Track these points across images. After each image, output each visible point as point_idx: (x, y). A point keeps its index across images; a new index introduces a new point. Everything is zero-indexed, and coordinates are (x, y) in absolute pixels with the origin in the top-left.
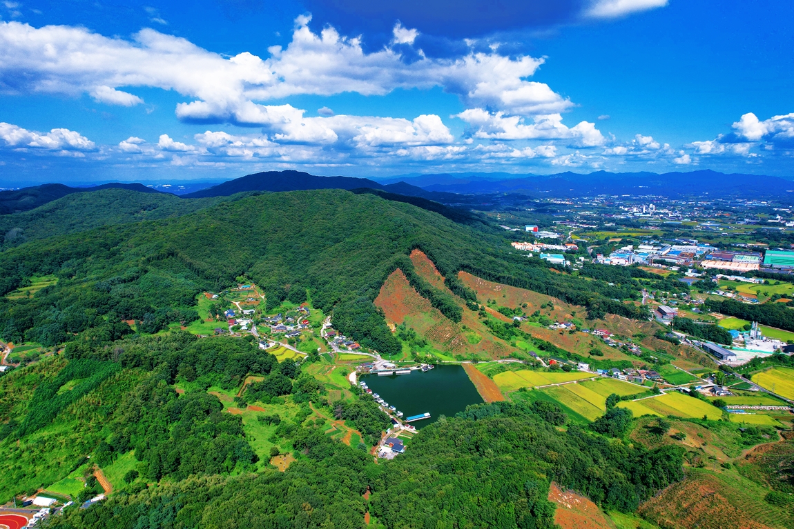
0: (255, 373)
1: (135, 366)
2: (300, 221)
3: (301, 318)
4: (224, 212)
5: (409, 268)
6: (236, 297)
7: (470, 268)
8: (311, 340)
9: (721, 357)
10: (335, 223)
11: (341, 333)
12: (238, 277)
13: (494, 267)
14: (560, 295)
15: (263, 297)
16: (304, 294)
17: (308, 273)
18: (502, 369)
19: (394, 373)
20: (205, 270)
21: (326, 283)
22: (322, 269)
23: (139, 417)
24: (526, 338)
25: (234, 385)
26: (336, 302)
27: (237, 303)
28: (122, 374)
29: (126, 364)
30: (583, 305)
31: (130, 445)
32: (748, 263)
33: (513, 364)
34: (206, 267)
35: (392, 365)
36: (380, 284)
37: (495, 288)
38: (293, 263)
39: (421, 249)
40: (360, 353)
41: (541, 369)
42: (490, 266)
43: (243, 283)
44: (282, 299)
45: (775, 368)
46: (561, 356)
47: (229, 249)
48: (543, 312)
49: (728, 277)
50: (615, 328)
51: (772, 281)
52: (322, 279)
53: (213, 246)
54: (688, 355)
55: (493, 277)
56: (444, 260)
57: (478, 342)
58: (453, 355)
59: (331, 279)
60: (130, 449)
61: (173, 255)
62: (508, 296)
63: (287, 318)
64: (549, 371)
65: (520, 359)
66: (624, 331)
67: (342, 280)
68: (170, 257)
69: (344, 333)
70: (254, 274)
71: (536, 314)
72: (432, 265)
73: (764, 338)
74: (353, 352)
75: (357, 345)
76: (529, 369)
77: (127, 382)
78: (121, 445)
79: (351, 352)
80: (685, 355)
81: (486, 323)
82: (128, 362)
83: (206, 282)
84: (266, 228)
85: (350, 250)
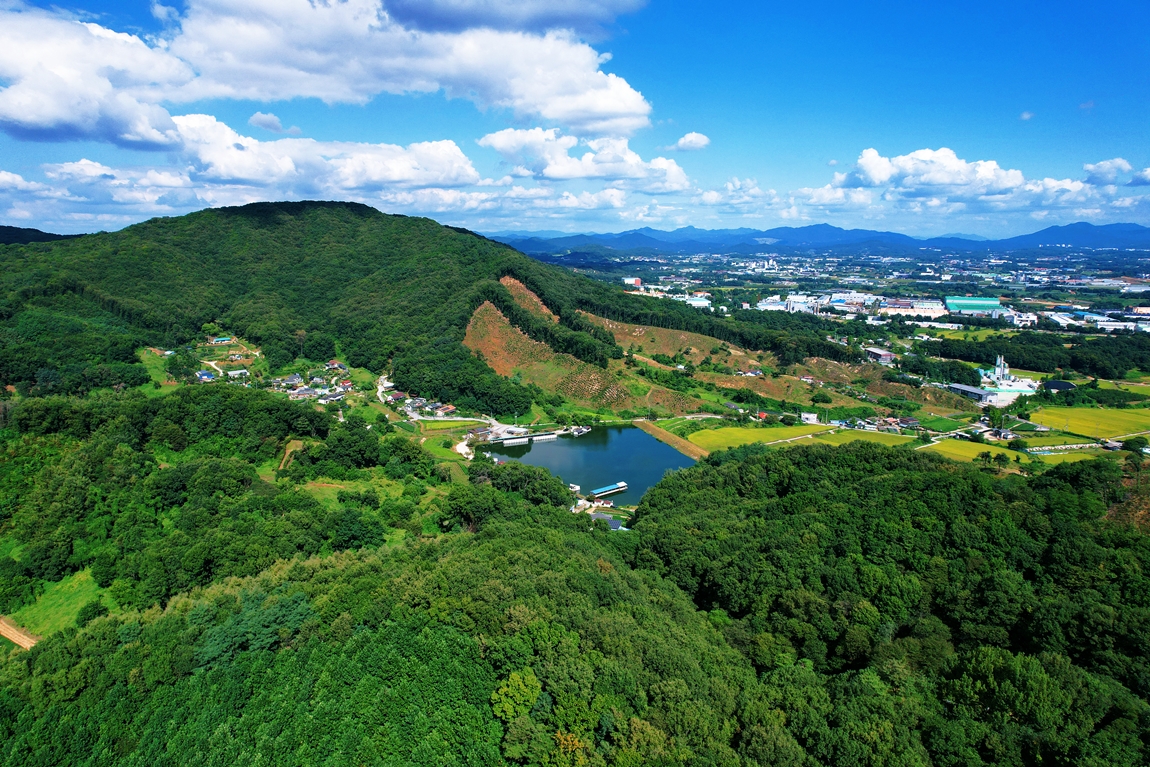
0: (301, 435)
1: (48, 431)
2: (298, 246)
3: (336, 378)
4: (161, 231)
5: (507, 298)
6: (210, 353)
7: (592, 305)
8: (366, 405)
9: (980, 398)
10: (360, 248)
11: (415, 394)
12: (206, 325)
13: (626, 303)
14: (732, 338)
15: (257, 354)
16: (331, 346)
17: (331, 316)
18: (695, 427)
19: (531, 441)
20: (145, 312)
21: (366, 327)
22: (355, 309)
23: (85, 509)
24: (709, 390)
25: (268, 453)
26: (392, 353)
27: (212, 364)
28: (22, 443)
29: (27, 426)
30: (768, 349)
31: (73, 559)
32: (935, 309)
33: (708, 420)
34: (145, 307)
35: (522, 430)
36: (464, 321)
37: (634, 331)
38: (300, 305)
39: (515, 276)
40: (459, 418)
41: (751, 425)
42: (621, 303)
43: (215, 335)
44: (295, 355)
45: (1045, 408)
46: (770, 408)
47: (182, 282)
48: (714, 359)
49: (920, 323)
50: (824, 373)
51: (972, 328)
52: (358, 323)
53: (151, 278)
54: (937, 399)
55: (629, 316)
56: (553, 290)
57: (645, 393)
58: (614, 411)
59: (375, 322)
60: (75, 569)
61: (74, 290)
62: (657, 339)
63: (312, 379)
64: (763, 426)
65: (715, 413)
66: (838, 377)
67: (396, 321)
68: (70, 292)
69: (422, 393)
70: (234, 320)
71: (706, 362)
72: (536, 299)
73: (1013, 378)
74: (446, 418)
75: (451, 407)
76: (733, 426)
77: (37, 458)
78: (53, 560)
79: (442, 419)
80: (933, 399)
81: (642, 373)
82: (31, 423)
83: (146, 331)
84: (241, 253)
85: (399, 280)
